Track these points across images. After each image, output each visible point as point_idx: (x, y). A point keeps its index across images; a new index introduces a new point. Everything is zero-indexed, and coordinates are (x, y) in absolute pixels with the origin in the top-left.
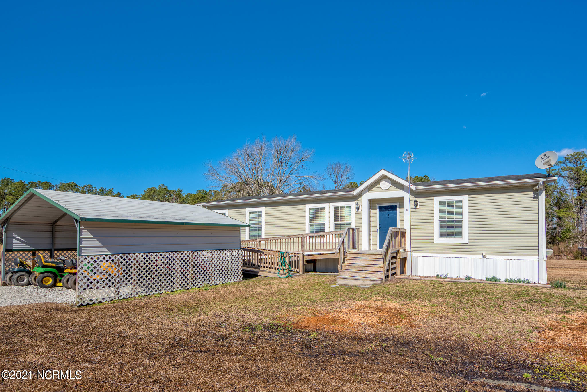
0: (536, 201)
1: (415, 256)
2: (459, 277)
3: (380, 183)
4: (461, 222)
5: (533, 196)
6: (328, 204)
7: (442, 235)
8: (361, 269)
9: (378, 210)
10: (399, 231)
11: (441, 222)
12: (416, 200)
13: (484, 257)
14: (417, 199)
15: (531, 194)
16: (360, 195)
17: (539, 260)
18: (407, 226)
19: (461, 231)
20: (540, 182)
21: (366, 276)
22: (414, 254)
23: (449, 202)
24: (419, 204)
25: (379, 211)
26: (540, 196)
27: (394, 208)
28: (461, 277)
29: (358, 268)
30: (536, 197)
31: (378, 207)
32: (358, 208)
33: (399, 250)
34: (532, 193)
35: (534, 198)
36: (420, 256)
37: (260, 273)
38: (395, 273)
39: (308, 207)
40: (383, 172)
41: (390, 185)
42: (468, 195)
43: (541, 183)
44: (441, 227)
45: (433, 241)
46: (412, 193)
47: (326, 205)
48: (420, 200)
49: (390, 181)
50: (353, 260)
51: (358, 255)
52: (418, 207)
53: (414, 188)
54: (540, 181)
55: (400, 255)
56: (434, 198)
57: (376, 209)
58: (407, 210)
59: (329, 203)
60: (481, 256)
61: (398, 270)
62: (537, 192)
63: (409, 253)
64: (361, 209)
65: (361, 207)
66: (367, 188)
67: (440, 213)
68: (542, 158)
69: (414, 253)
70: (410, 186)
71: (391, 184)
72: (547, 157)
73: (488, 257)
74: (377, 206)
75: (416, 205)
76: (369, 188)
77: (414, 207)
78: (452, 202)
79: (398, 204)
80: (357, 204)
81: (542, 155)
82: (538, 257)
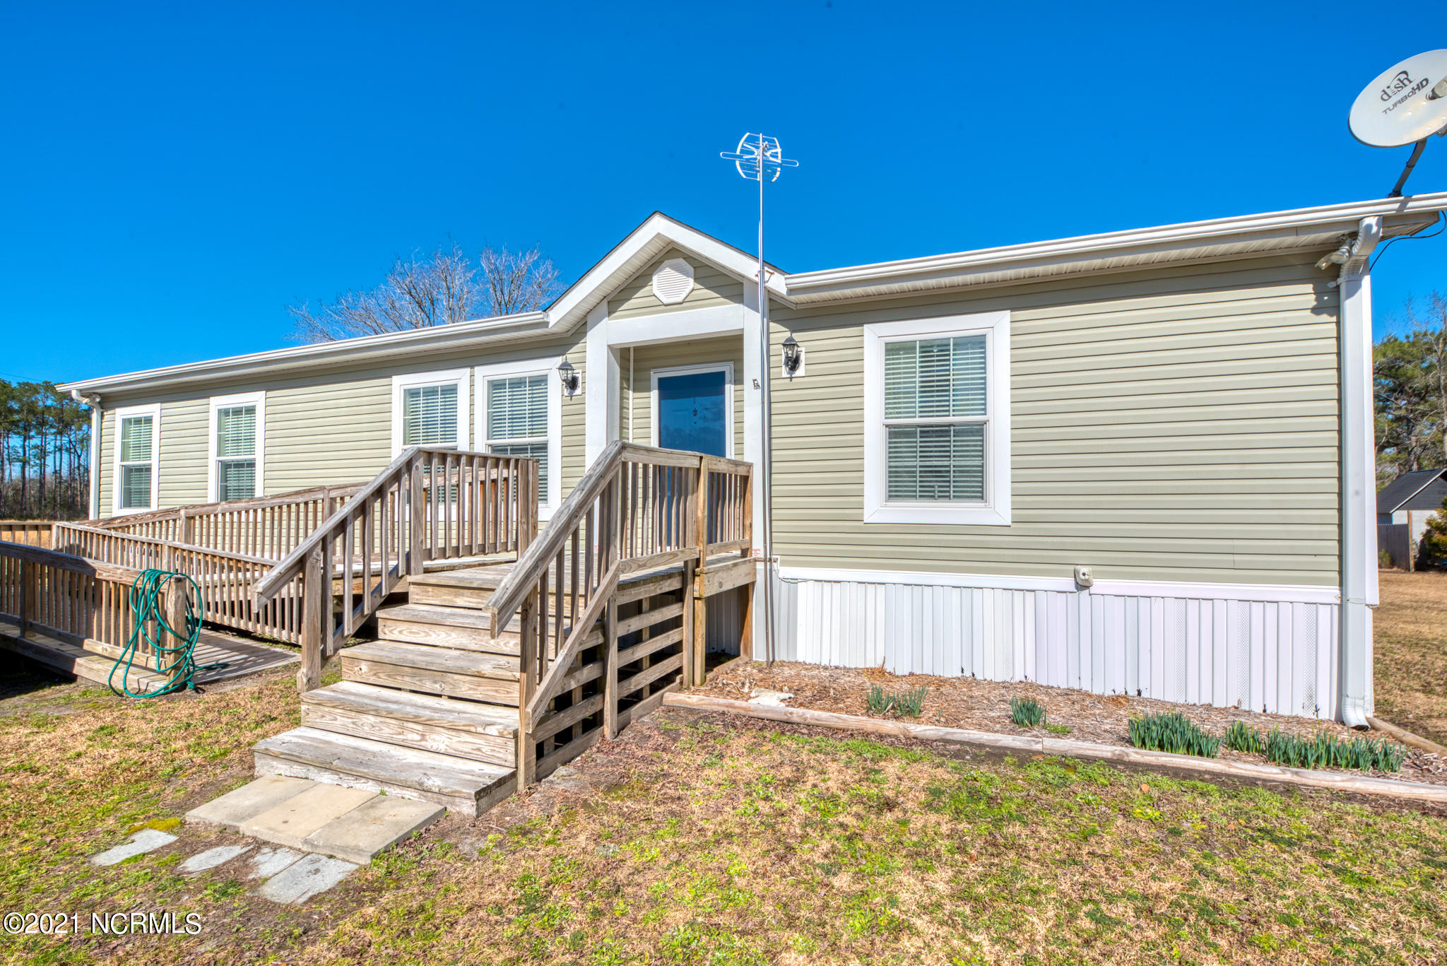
0: (1326, 324)
1: (783, 580)
2: (968, 674)
3: (655, 278)
4: (978, 430)
5: (1311, 300)
6: (467, 371)
7: (897, 488)
8: (428, 686)
9: (654, 395)
10: (699, 470)
11: (896, 434)
12: (791, 339)
13: (1082, 586)
14: (797, 336)
15: (1305, 294)
16: (578, 330)
17: (1342, 607)
18: (752, 453)
19: (981, 471)
20: (1367, 221)
21: (428, 745)
22: (783, 571)
23: (927, 348)
24: (803, 357)
25: (662, 397)
26: (1351, 294)
27: (714, 384)
28: (979, 677)
29: (413, 676)
30: (1330, 303)
31: (654, 382)
32: (572, 384)
33: (698, 560)
34: (1309, 288)
35: (1316, 310)
36: (805, 581)
37: (82, 667)
38: (679, 671)
39: (400, 383)
40: (659, 227)
41: (691, 283)
42: (1013, 309)
43: (1369, 227)
44: (893, 453)
45: (862, 514)
46: (778, 310)
47: (457, 376)
48: (810, 342)
49: (691, 270)
50: (415, 628)
51: (456, 595)
52: (801, 371)
53: (778, 283)
54: (1369, 215)
55: (702, 582)
56: (866, 326)
57: (649, 390)
58: (756, 386)
59: (472, 367)
60: (1068, 583)
61: (692, 658)
62: (1332, 285)
63: (760, 566)
64: (584, 388)
65: (584, 378)
66: (605, 302)
67: (893, 394)
68: (1385, 96)
69: (783, 563)
70: (767, 275)
71: (696, 280)
72: (1414, 85)
73: (1099, 585)
74: (654, 377)
75: (793, 363)
76: (615, 299)
77: (784, 372)
78: (943, 346)
79: (727, 368)
80: (565, 367)
81: (1387, 78)
82: (1335, 590)
